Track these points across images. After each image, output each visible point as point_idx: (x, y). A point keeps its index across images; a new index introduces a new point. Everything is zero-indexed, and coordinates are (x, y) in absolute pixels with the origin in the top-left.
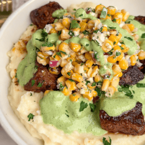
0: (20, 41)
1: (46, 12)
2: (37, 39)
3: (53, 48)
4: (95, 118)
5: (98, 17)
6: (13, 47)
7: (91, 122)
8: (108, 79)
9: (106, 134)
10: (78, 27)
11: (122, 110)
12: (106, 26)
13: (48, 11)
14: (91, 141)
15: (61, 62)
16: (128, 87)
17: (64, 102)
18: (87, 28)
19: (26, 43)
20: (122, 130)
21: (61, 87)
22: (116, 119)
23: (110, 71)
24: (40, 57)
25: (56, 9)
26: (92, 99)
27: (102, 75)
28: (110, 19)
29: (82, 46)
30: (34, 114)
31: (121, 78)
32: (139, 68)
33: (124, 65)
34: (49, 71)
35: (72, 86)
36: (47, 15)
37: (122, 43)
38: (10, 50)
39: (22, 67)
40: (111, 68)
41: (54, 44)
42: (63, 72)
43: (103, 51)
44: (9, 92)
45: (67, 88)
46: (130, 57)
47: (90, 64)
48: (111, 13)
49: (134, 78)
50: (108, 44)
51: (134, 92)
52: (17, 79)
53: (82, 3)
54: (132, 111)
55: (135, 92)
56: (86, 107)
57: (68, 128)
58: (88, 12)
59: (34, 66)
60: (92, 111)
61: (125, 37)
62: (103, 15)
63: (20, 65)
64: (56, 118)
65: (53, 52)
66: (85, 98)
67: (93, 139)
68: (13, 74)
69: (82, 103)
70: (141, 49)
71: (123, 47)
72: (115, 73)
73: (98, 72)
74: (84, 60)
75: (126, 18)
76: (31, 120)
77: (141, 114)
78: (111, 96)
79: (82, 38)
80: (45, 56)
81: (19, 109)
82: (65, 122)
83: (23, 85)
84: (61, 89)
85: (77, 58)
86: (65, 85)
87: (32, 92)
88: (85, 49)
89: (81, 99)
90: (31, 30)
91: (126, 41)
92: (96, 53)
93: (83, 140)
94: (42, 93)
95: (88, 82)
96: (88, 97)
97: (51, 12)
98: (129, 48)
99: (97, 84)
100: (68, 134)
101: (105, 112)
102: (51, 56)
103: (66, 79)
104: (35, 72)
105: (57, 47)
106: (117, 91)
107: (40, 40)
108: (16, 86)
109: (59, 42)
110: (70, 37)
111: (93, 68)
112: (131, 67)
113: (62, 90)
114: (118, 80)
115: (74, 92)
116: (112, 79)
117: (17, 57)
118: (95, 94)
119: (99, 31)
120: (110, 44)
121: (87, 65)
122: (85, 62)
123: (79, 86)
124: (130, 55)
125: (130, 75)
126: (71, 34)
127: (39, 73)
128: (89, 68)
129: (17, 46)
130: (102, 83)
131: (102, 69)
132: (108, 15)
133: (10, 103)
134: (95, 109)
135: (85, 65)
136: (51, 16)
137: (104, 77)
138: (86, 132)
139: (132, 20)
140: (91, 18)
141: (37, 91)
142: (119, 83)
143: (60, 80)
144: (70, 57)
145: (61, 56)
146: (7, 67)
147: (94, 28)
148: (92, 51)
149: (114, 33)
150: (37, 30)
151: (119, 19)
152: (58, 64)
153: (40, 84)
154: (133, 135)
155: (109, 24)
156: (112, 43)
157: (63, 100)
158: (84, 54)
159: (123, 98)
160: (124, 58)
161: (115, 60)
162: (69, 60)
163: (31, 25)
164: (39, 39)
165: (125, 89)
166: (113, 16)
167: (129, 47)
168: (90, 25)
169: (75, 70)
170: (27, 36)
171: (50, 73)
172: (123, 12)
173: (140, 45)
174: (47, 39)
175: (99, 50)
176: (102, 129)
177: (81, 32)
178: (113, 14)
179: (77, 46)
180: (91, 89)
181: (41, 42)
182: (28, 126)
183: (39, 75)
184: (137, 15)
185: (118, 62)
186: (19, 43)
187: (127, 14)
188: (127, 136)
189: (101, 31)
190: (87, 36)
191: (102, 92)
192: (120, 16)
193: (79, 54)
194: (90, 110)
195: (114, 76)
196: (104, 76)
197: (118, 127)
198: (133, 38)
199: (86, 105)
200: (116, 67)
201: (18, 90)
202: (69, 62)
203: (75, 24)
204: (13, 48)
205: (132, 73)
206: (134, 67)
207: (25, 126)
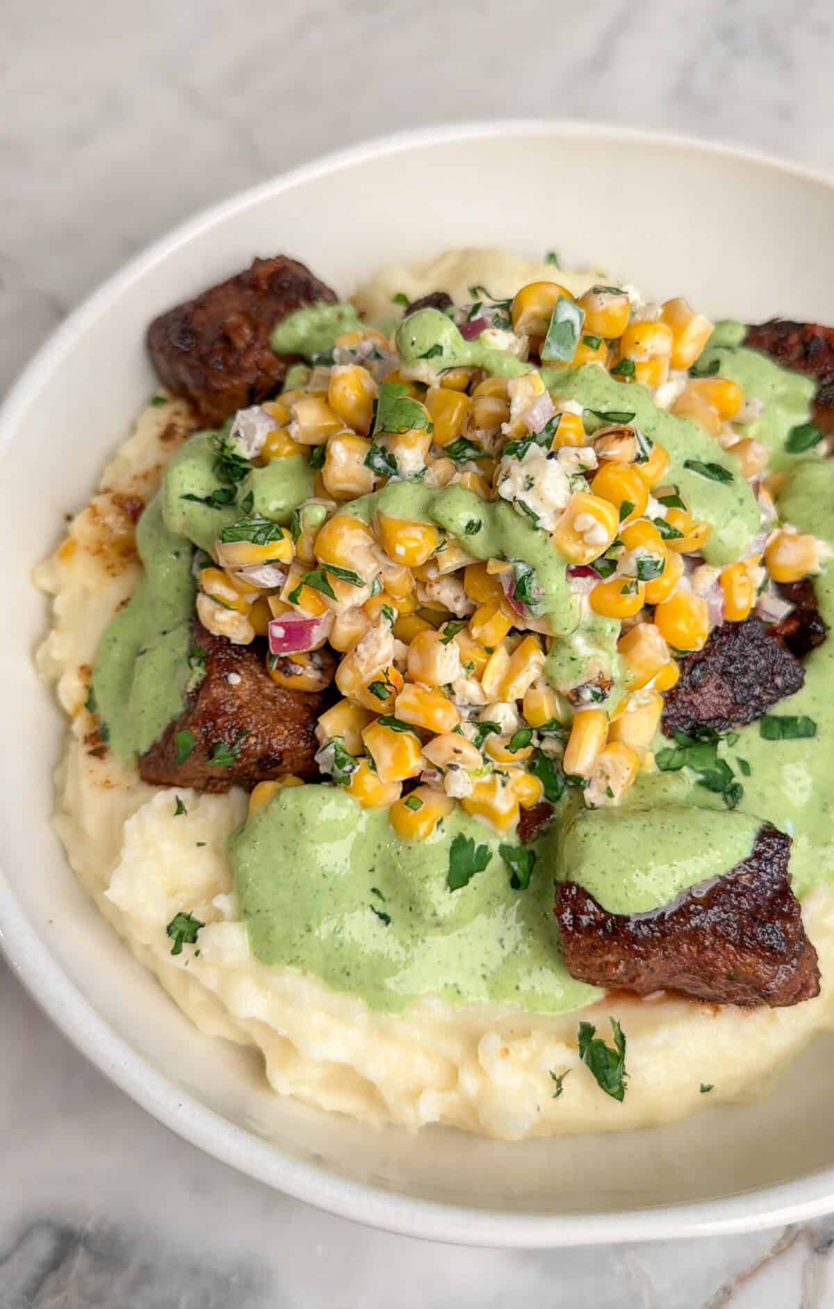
0: (102, 502)
1: (238, 328)
2: (190, 497)
3: (283, 549)
4: (534, 922)
5: (534, 357)
6: (64, 535)
7: (509, 945)
8: (595, 706)
9: (598, 1005)
10: (420, 424)
11: (679, 878)
12: (574, 407)
13: (246, 314)
14: (515, 1045)
15: (333, 624)
16: (715, 742)
17: (360, 842)
18: (471, 422)
19: (133, 509)
20: (683, 981)
21: (340, 763)
22: (645, 929)
23: (608, 662)
24: (213, 598)
25: (293, 306)
26: (516, 819)
27: (566, 687)
28: (598, 361)
29: (442, 530)
30: (198, 916)
31: (670, 697)
32: (771, 631)
33: (682, 626)
34: (268, 675)
35: (399, 756)
36: (241, 344)
37: (672, 500)
38: (49, 556)
39: (118, 654)
40: (614, 647)
41: (289, 523)
42: (348, 679)
43: (565, 557)
44: (58, 792)
45: (374, 767)
46: (717, 572)
47: (493, 627)
48: (602, 329)
49: (749, 686)
50: (590, 519)
51: (745, 766)
52: (94, 719)
53: (444, 256)
54: (735, 882)
55: (753, 764)
56: (482, 869)
57: (390, 983)
58: (470, 330)
59: (183, 649)
60: (515, 883)
61: (687, 465)
62: (560, 341)
63: (109, 640)
64: (322, 931)
65: (284, 569)
66: (478, 818)
67: (526, 1034)
68: (71, 689)
69: (460, 844)
70: (782, 519)
71: (679, 525)
72: (633, 674)
73: (544, 670)
74: (459, 608)
75: (690, 351)
76: (186, 948)
77: (784, 892)
78: (616, 801)
79: (445, 485)
80: (241, 592)
81: (118, 892)
82: (367, 951)
83: (130, 757)
84: (339, 773)
85: (422, 597)
86: (363, 753)
87: (185, 795)
88: (461, 546)
89: (453, 824)
90: (158, 430)
91: (693, 484)
92: (522, 569)
93: (473, 1041)
94: (236, 794)
95: (487, 728)
96: (489, 812)
97: (264, 325)
98: (710, 529)
99: (541, 738)
100: (393, 1016)
101: (584, 894)
102: (275, 591)
103: (368, 717)
104: (191, 686)
105: (305, 541)
106: (651, 767)
107: (209, 501)
108: (94, 761)
109: (316, 512)
110: (373, 478)
111: (511, 652)
112: (726, 632)
113: (346, 780)
114: (656, 709)
115: (410, 785)
116: (621, 707)
117: (86, 593)
118: (528, 789)
119: (534, 447)
120: (600, 518)
121: (475, 632)
122: (467, 618)
123: (439, 752)
124: (722, 563)
125: (724, 673)
126: (379, 462)
127: (216, 692)
128: (490, 651)
129: (82, 528)
130: (565, 729)
131: (565, 653)
132: (587, 340)
133: (66, 854)
134: (531, 870)
135: (469, 634)
136: (267, 346)
137: (573, 698)
138: (485, 999)
139: (729, 348)
140: (492, 363)
141: (210, 786)
142: (664, 719)
143: (333, 724)
144: (385, 592)
145: (331, 594)
146: (39, 655)
147: (507, 429)
148: (503, 558)
149: (622, 450)
150: (190, 432)
151: (653, 358)
152: (317, 637)
153: (222, 752)
154: (742, 1004)
155: (596, 392)
156: (611, 514)
157: (353, 835)
158: (459, 575)
159: (683, 807)
160: (684, 582)
161: (633, 603)
162: (375, 613)
163: (157, 401)
164: (201, 494)
165: (698, 752)
166: (615, 345)
167: (712, 521)
168: (487, 406)
169: (414, 665)
170: (139, 468)
171: (279, 686)
172: (673, 315)
173: (777, 498)
174: (250, 498)
175: (540, 558)
176: (575, 977)
177: (433, 448)
178: (615, 334)
179: (417, 533)
180: (504, 765)
181: (216, 513)
182: (171, 981)
183: (215, 702)
184: (761, 318)
185: (650, 611)
186: (95, 512)
187: (698, 328)
188: (708, 1011)
189: (548, 443)
190: (469, 476)
191: (568, 778)
192: (656, 343)
193: (432, 574)
194: (502, 880)
195: (633, 688)
196: (577, 693)
197: (657, 965)
198: (734, 464)
199: (483, 857)
200: (637, 638)
201: (107, 784)
202: (376, 624)
203: (399, 407)
204: (61, 545)
205: (732, 660)
206: (744, 630)
207: (156, 979)
